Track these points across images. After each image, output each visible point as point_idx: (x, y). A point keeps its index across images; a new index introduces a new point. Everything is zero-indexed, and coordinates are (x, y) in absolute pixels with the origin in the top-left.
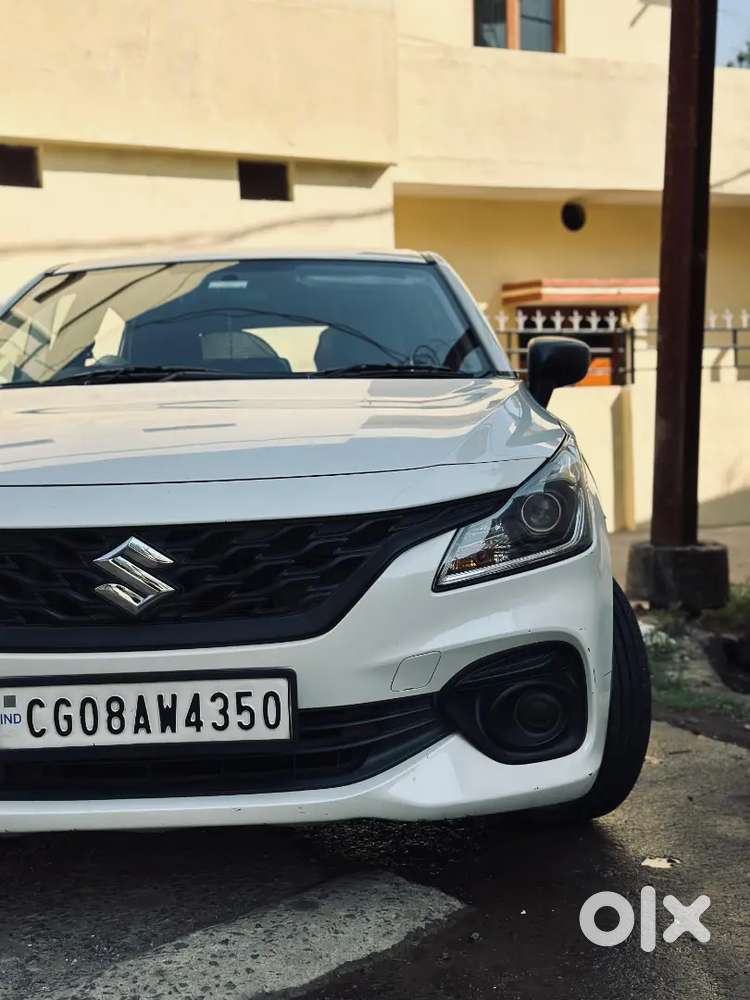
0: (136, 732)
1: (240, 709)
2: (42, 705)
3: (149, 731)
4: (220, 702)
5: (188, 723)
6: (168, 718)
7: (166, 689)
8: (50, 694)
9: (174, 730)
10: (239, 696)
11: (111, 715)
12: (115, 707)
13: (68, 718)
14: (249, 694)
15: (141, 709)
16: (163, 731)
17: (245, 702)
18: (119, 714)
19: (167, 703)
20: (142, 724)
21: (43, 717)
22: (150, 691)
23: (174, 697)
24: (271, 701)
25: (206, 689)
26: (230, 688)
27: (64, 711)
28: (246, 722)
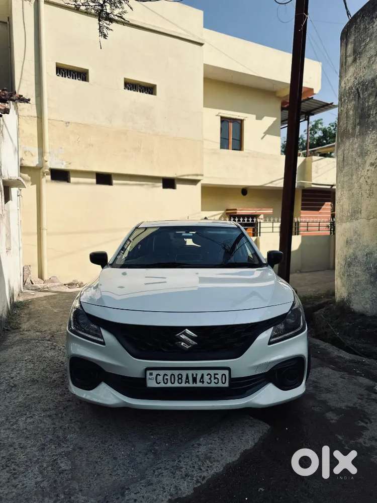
0: (185, 383)
1: (215, 378)
2: (160, 375)
3: (189, 383)
4: (209, 376)
5: (200, 382)
6: (195, 380)
7: (194, 372)
8: (162, 372)
9: (196, 383)
10: (215, 374)
11: (179, 379)
12: (180, 377)
13: (167, 379)
14: (217, 374)
15: (187, 377)
16: (193, 383)
17: (216, 376)
18: (181, 378)
19: (195, 376)
20: (187, 381)
21: (160, 378)
22: (190, 373)
23: (197, 374)
24: (224, 376)
25: (205, 372)
26: (212, 372)
27: (166, 377)
28: (216, 382)
